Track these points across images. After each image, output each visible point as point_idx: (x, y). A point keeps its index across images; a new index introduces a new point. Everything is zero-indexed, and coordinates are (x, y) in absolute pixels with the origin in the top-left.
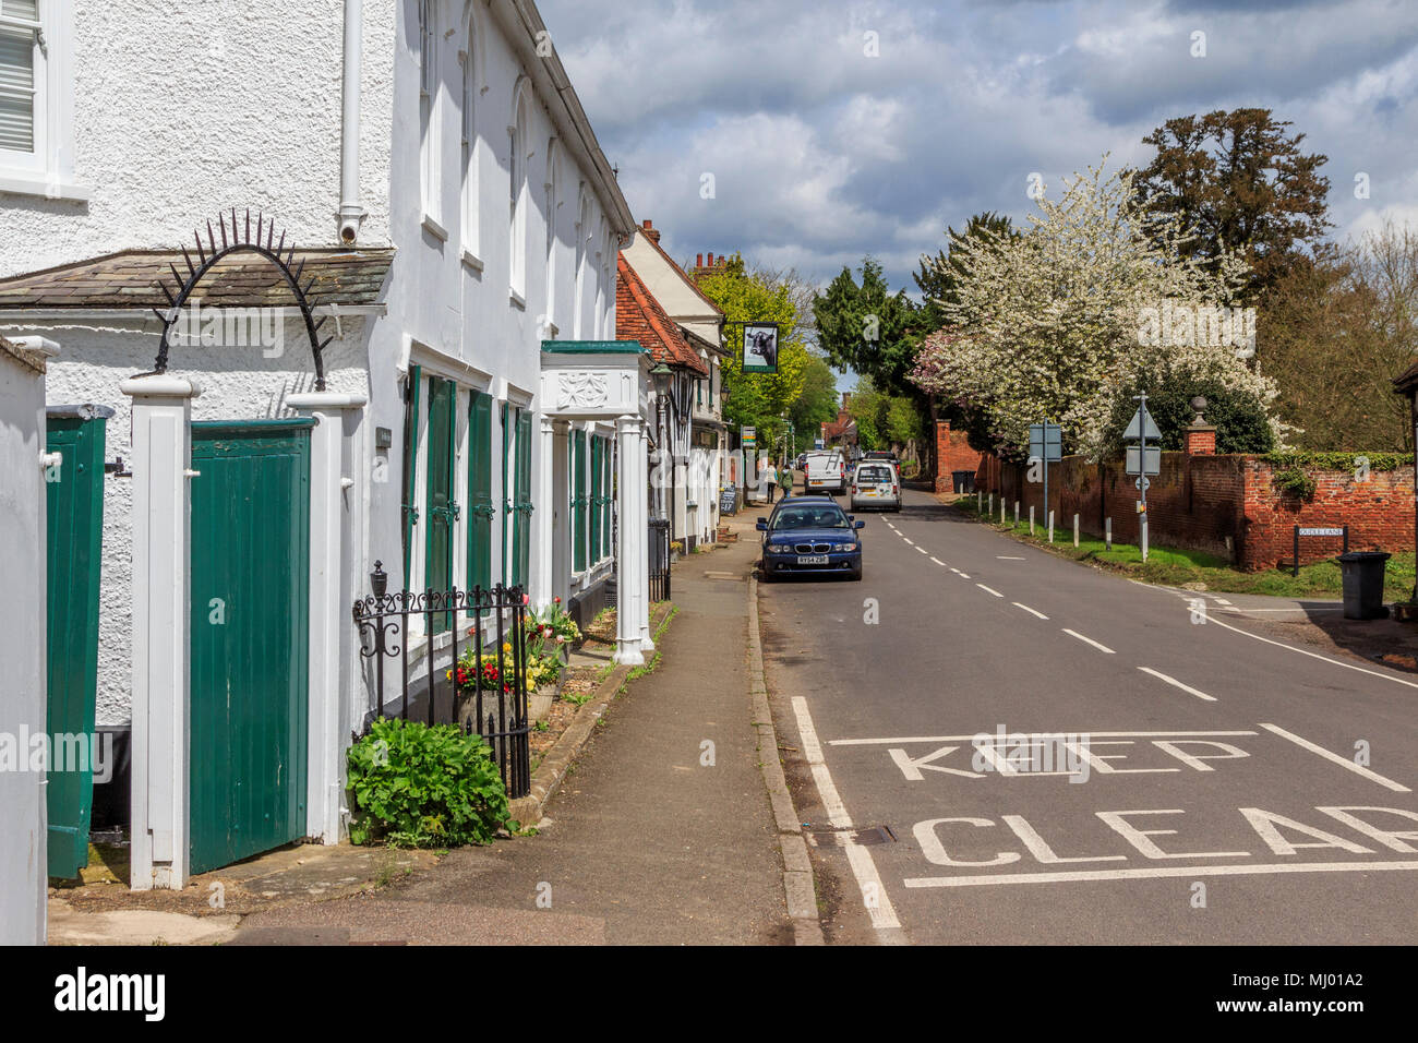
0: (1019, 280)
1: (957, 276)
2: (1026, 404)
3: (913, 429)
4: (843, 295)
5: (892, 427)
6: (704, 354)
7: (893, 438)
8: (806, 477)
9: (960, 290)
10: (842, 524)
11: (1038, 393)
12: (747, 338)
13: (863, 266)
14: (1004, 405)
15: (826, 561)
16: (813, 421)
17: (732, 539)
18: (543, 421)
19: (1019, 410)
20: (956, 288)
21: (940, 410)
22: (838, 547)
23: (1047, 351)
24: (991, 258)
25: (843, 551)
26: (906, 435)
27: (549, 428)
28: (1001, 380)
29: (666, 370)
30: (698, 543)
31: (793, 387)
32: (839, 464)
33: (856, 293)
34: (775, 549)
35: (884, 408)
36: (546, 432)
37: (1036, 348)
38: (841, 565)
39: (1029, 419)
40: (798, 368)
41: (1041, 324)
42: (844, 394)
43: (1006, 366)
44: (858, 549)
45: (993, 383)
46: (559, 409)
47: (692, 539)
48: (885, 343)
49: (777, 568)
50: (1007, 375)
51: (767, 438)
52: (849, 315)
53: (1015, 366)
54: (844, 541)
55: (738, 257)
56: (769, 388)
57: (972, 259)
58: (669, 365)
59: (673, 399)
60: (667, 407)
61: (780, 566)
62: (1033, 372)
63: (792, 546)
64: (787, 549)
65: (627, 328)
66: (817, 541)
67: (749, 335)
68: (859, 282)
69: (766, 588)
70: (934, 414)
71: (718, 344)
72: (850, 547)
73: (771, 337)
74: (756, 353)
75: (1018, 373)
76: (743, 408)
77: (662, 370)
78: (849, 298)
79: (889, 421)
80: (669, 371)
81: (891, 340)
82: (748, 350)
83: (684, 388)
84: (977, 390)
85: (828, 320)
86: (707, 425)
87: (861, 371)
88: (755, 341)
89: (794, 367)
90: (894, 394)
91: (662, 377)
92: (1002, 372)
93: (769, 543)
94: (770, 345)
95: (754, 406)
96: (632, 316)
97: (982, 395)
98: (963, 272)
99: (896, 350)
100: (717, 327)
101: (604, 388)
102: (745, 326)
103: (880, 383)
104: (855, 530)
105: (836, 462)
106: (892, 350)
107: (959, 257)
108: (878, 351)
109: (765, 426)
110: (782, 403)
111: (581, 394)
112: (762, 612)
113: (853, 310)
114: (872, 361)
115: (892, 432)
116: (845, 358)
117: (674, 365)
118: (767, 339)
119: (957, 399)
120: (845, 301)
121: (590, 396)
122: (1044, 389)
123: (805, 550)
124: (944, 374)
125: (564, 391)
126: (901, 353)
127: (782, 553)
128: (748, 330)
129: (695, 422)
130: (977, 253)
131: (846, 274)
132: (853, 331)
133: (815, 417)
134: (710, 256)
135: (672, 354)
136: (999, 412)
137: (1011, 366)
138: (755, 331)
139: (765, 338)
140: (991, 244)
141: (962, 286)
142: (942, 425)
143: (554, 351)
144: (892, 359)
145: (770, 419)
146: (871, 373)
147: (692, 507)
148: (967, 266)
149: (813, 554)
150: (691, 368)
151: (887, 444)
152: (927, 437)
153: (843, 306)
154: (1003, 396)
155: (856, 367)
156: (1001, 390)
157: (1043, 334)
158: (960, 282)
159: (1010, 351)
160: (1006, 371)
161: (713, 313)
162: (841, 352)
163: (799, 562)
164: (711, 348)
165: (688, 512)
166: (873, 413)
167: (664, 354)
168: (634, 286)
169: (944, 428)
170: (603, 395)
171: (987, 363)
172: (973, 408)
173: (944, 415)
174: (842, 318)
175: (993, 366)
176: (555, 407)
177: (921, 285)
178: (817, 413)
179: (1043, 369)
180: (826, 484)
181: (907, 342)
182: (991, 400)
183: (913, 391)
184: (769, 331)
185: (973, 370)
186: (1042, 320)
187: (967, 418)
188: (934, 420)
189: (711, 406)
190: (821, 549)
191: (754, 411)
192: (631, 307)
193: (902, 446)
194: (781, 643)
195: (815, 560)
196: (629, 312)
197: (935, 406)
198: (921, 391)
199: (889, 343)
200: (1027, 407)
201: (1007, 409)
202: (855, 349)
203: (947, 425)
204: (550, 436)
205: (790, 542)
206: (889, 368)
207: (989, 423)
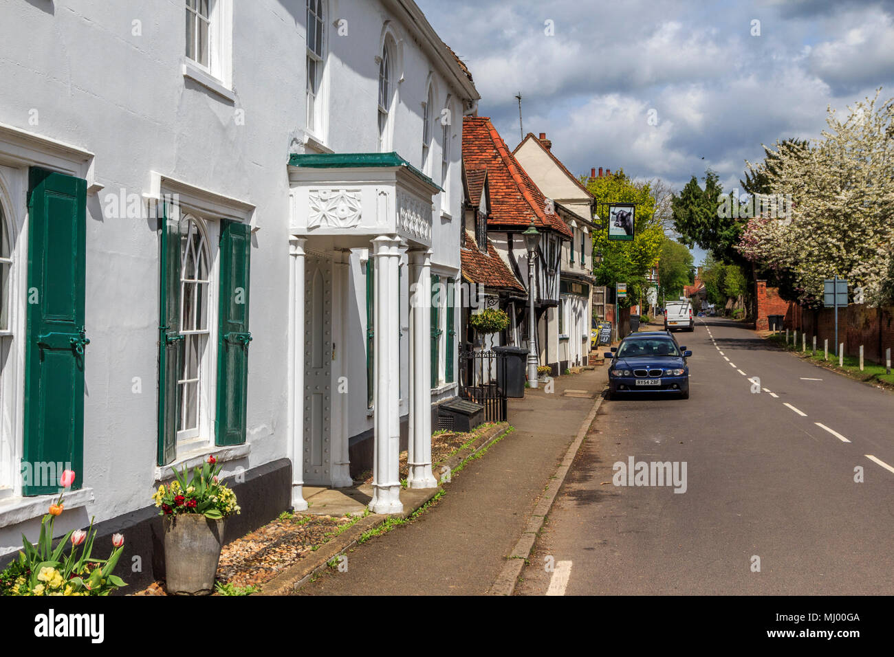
0: (816, 177)
1: (771, 176)
2: (821, 266)
3: (741, 287)
4: (691, 195)
5: (727, 287)
6: (574, 224)
7: (729, 294)
8: (666, 319)
9: (772, 185)
10: (675, 353)
11: (830, 258)
12: (611, 215)
13: (706, 176)
14: (805, 266)
15: (659, 383)
16: (679, 285)
17: (599, 363)
18: (291, 242)
19: (816, 271)
20: (769, 184)
21: (759, 273)
22: (669, 372)
23: (837, 228)
24: (795, 162)
25: (673, 375)
26: (737, 292)
27: (300, 251)
28: (802, 248)
29: (534, 231)
30: (570, 366)
31: (654, 256)
32: (688, 311)
33: (701, 194)
34: (618, 373)
35: (723, 274)
36: (296, 255)
37: (829, 225)
38: (671, 386)
39: (824, 276)
40: (658, 243)
41: (832, 207)
42: (699, 268)
43: (806, 239)
44: (686, 374)
45: (797, 252)
46: (310, 229)
47: (564, 364)
48: (721, 228)
49: (619, 389)
50: (807, 245)
51: (636, 291)
52: (696, 209)
53: (813, 239)
54: (673, 367)
55: (621, 172)
56: (637, 256)
57: (781, 163)
58: (538, 228)
59: (542, 256)
60: (536, 260)
61: (622, 387)
62: (825, 243)
63: (631, 371)
64: (627, 373)
65: (506, 200)
66: (651, 367)
67: (613, 213)
68: (703, 186)
69: (608, 406)
70: (755, 276)
71: (590, 220)
72: (679, 372)
73: (630, 214)
74: (618, 226)
75: (815, 244)
76: (617, 270)
77: (531, 232)
78: (696, 198)
79: (725, 282)
80: (537, 232)
81: (725, 225)
82: (612, 223)
83: (552, 247)
84: (785, 256)
85: (682, 212)
86: (577, 277)
87: (705, 247)
88: (617, 217)
89: (654, 242)
90: (727, 263)
91: (532, 237)
92: (803, 243)
93: (613, 368)
94: (629, 220)
95: (626, 269)
96: (510, 190)
97: (789, 260)
98: (775, 173)
99: (729, 233)
100: (589, 207)
101: (358, 206)
102: (610, 206)
103: (717, 256)
104: (684, 359)
105: (686, 309)
106: (726, 233)
107: (772, 162)
108: (716, 234)
109: (634, 283)
110: (646, 268)
111: (332, 213)
112: (593, 430)
113: (699, 206)
114: (712, 240)
115: (728, 290)
116: (692, 238)
117: (541, 228)
118: (627, 215)
119: (771, 264)
120: (693, 199)
121: (342, 214)
122: (834, 255)
123: (642, 374)
124: (762, 245)
125: (314, 208)
126: (732, 235)
127: (623, 376)
128: (612, 209)
129: (563, 275)
130: (785, 159)
131: (694, 181)
132: (698, 220)
133: (680, 282)
134: (600, 170)
135: (540, 219)
136: (802, 271)
137: (810, 239)
138: (617, 210)
139: (625, 215)
140: (795, 153)
141: (774, 182)
142: (761, 283)
143: (303, 165)
144: (726, 239)
145: (636, 278)
146: (711, 248)
147: (564, 340)
148: (777, 170)
149: (649, 378)
150: (557, 231)
151: (725, 298)
152: (750, 292)
153: (692, 203)
154: (804, 261)
155: (701, 245)
156: (803, 255)
157: (833, 215)
158: (772, 180)
159: (810, 227)
160: (806, 242)
161: (587, 197)
162: (690, 235)
163: (637, 384)
164: (582, 221)
165: (560, 343)
166: (715, 278)
167: (534, 219)
168: (512, 168)
169: (762, 286)
170: (358, 213)
171: (793, 236)
172: (782, 270)
173: (761, 277)
174: (691, 211)
175: (796, 239)
176: (305, 227)
177: (746, 189)
178: (682, 280)
179: (834, 240)
180: (679, 324)
181: (736, 227)
182: (796, 263)
183: (739, 259)
184: (628, 210)
185: (782, 241)
186: (833, 204)
187: (777, 277)
188: (755, 281)
189: (583, 265)
190: (655, 374)
191: (626, 272)
192: (510, 184)
193: (735, 299)
194: (590, 470)
195: (650, 382)
196: (508, 187)
197: (756, 271)
198: (745, 259)
199: (724, 228)
200: (823, 268)
201: (807, 269)
202: (700, 232)
203: (764, 284)
204: (301, 260)
205: (630, 368)
206: (724, 245)
207: (794, 280)
